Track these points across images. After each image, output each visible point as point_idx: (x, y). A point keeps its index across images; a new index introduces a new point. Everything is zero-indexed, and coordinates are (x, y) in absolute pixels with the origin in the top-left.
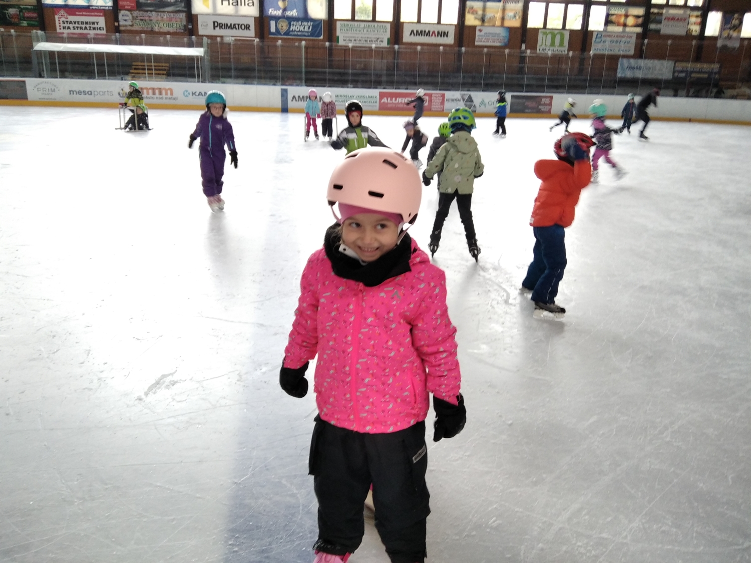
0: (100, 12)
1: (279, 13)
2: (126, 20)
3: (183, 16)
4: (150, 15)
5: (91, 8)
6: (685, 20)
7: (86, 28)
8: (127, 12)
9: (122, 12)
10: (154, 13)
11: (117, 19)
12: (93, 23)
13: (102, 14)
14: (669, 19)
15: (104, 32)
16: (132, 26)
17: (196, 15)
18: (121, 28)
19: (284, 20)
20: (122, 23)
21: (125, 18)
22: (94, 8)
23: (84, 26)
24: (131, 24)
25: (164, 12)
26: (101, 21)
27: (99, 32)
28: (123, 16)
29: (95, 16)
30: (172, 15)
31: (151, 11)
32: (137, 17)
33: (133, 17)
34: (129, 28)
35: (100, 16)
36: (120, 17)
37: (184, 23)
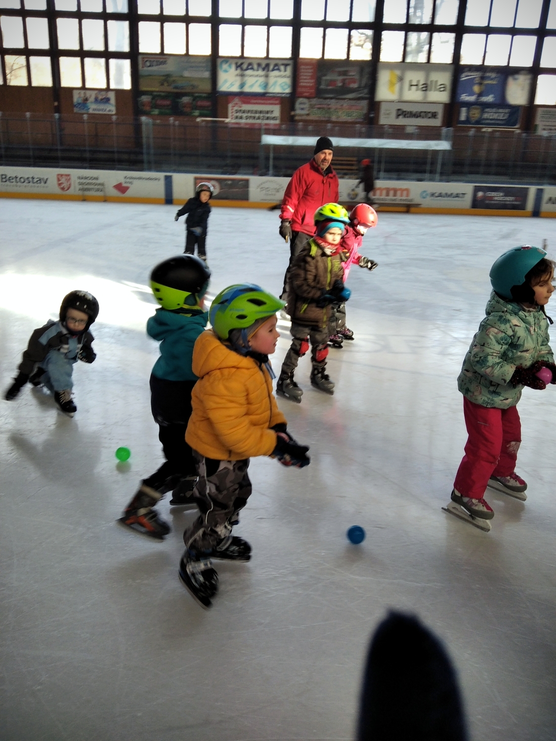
0: (276, 100)
1: (472, 98)
2: (302, 109)
3: (364, 103)
4: (329, 103)
5: (268, 95)
7: (259, 118)
8: (305, 100)
9: (301, 100)
10: (333, 101)
11: (293, 108)
12: (267, 112)
13: (277, 102)
15: (278, 122)
16: (308, 115)
17: (379, 103)
18: (297, 118)
19: (478, 107)
20: (298, 112)
21: (302, 106)
22: (271, 95)
23: (257, 115)
24: (307, 112)
25: (344, 99)
26: (276, 111)
27: (272, 122)
28: (301, 103)
29: (272, 104)
30: (353, 102)
31: (331, 98)
32: (315, 105)
33: (311, 105)
34: (305, 118)
35: (275, 104)
36: (297, 106)
37: (365, 111)
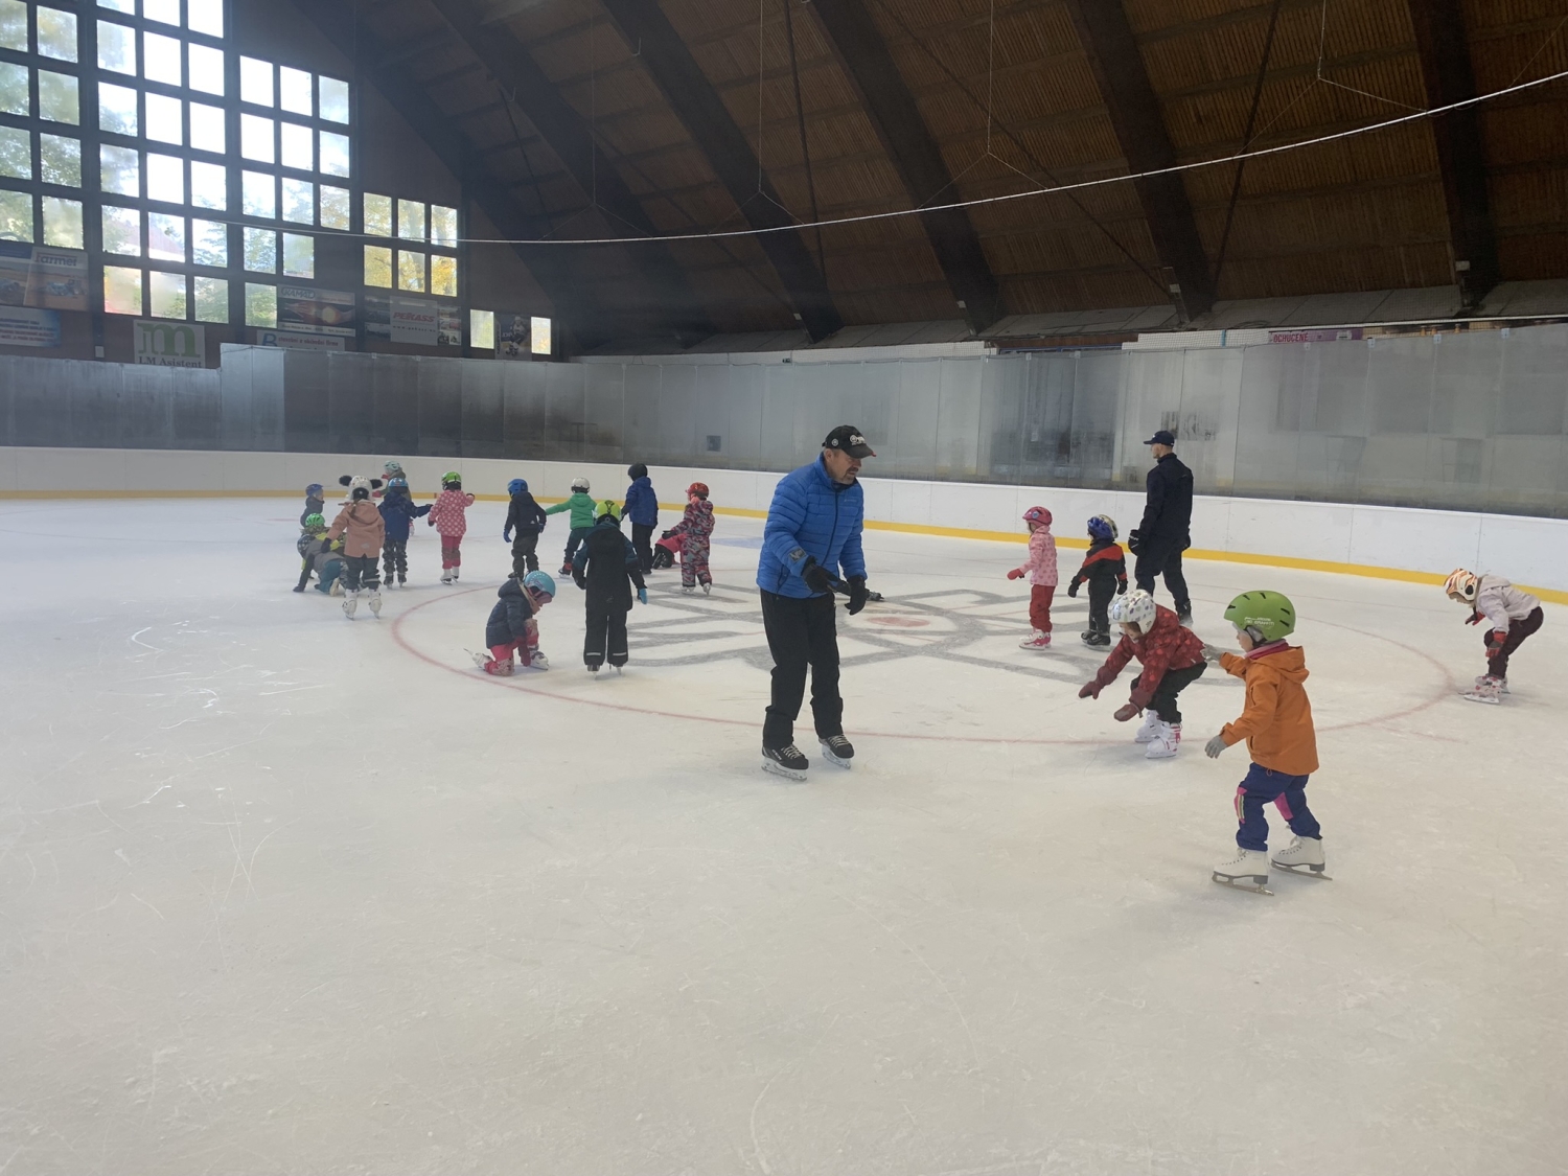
6: (431, 319)
14: (401, 315)
